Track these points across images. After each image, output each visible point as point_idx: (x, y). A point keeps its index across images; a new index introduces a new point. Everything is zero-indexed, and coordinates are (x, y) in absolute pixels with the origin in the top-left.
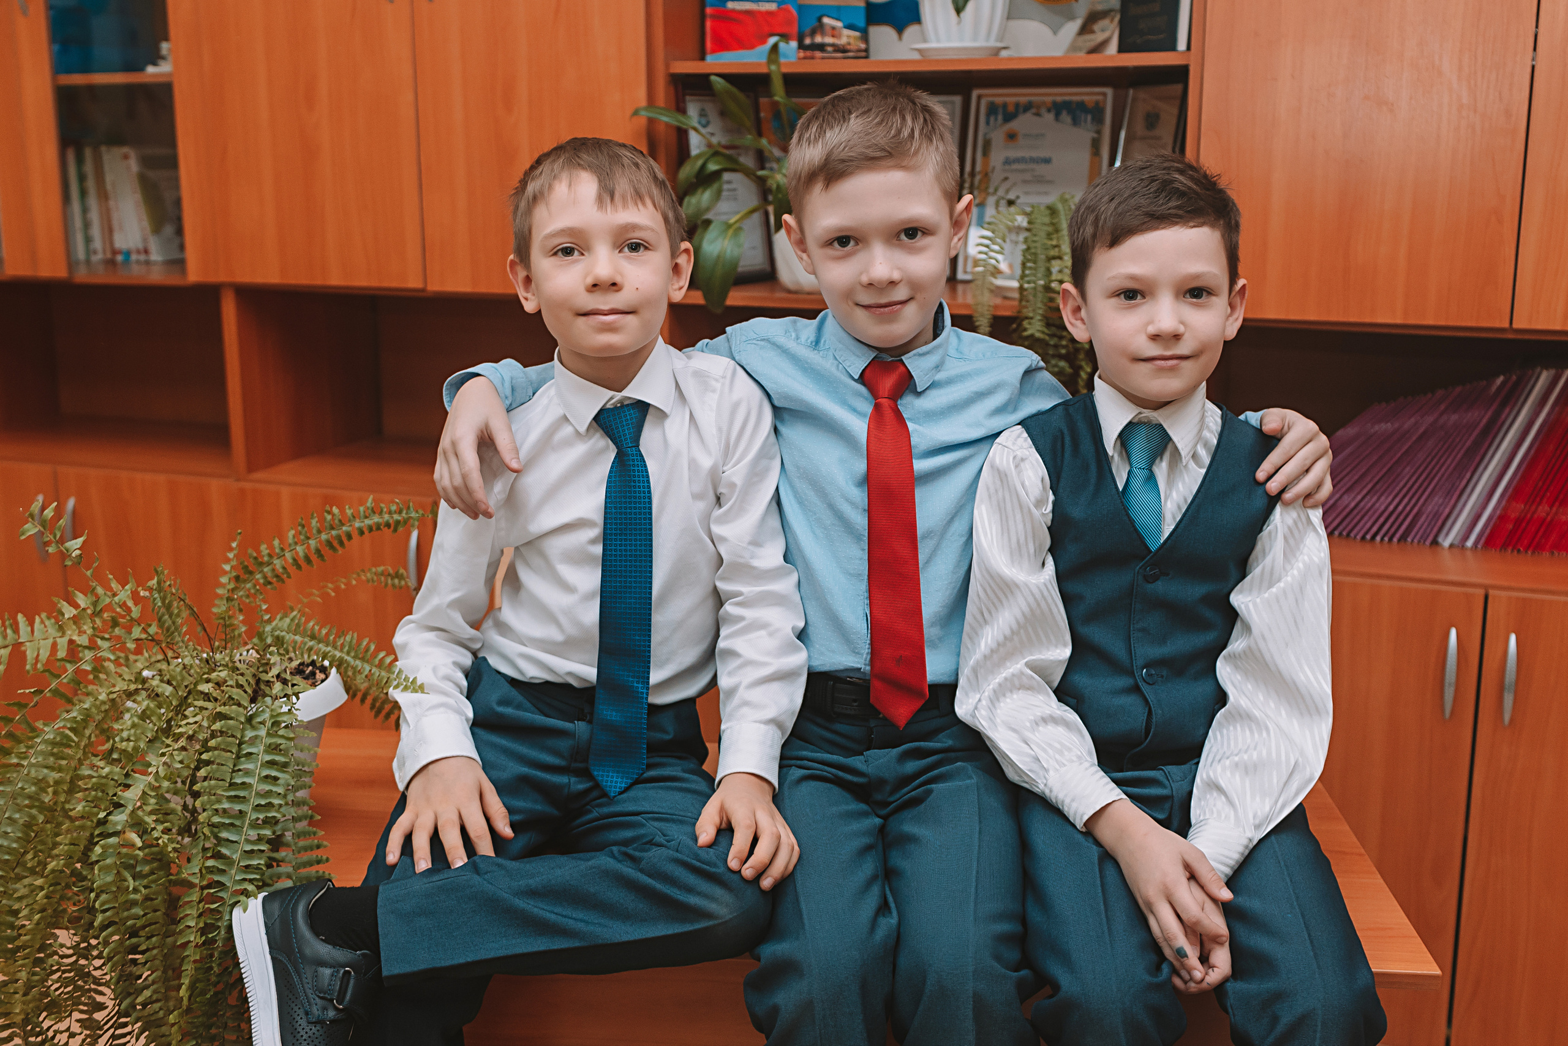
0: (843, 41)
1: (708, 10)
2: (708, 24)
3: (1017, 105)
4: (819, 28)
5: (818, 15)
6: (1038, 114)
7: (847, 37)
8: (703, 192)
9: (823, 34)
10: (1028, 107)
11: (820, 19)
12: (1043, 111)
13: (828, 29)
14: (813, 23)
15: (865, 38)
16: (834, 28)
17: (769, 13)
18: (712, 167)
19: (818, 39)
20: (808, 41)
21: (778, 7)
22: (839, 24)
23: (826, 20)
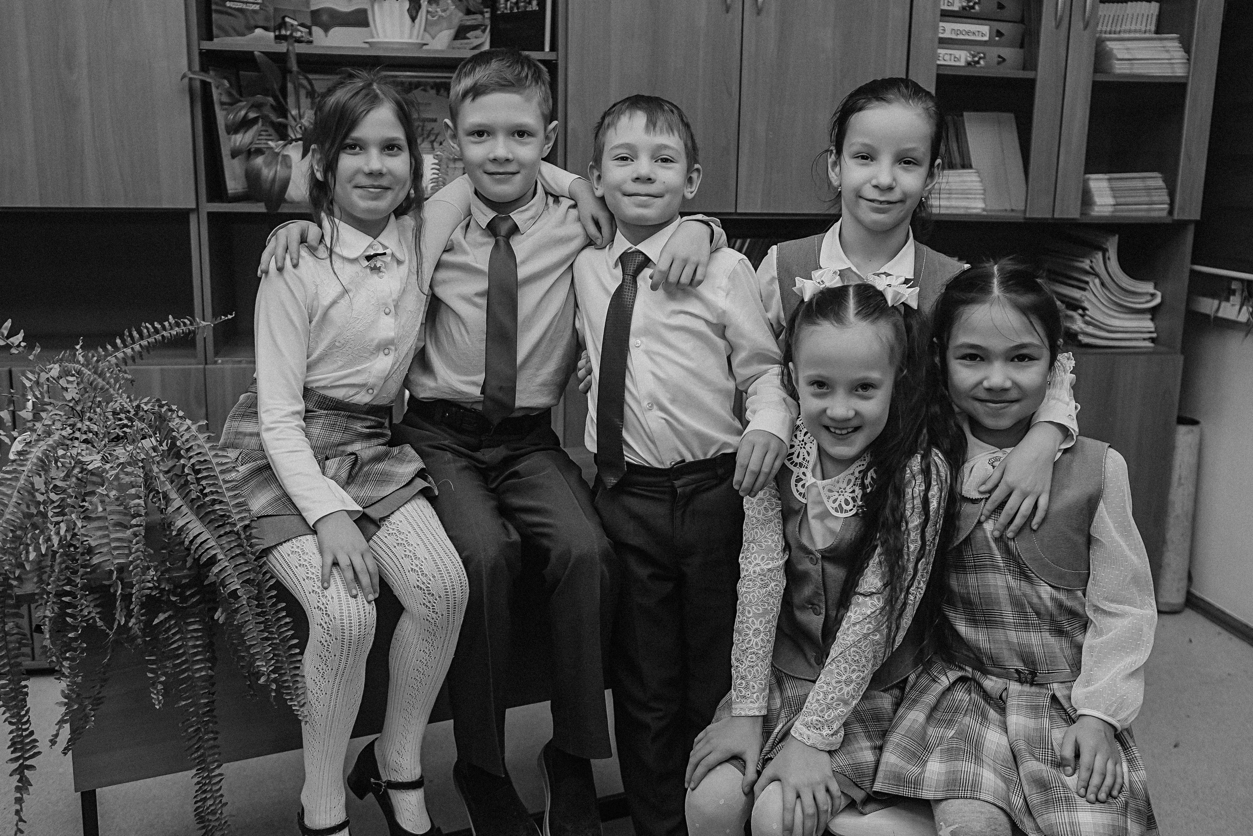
0: (299, 34)
1: (214, 7)
2: (214, 16)
3: (410, 84)
4: (283, 25)
5: (282, 15)
6: (425, 90)
7: (301, 33)
8: (246, 132)
9: (286, 30)
10: (417, 85)
11: (284, 18)
12: (428, 88)
13: (288, 25)
14: (279, 20)
15: (310, 33)
16: (292, 25)
17: (254, 11)
18: (252, 115)
19: (283, 32)
20: (277, 33)
21: (261, 9)
22: (295, 23)
23: (287, 19)
